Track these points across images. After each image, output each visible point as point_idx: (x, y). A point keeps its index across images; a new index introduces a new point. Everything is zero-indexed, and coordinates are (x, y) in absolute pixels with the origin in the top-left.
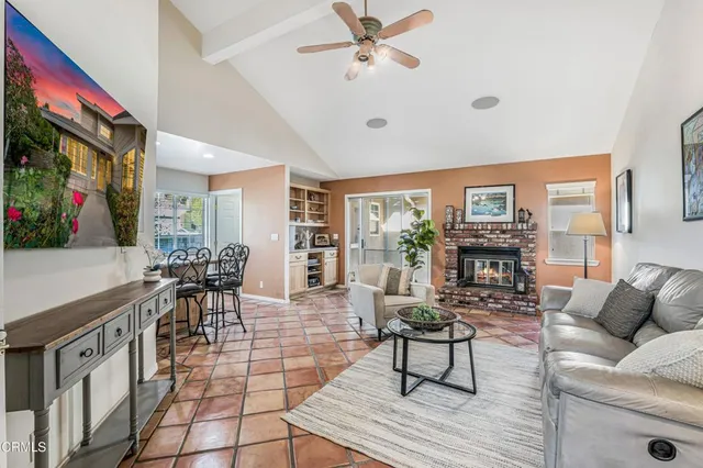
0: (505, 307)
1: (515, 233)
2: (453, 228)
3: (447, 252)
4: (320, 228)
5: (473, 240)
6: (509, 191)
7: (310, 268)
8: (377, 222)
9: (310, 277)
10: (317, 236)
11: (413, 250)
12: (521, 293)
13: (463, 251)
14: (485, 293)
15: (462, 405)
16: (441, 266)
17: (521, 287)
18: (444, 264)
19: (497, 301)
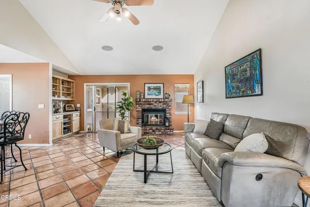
0: (162, 133)
1: (165, 103)
2: (140, 101)
3: (137, 111)
4: (68, 101)
5: (148, 106)
6: (161, 85)
7: (65, 124)
8: (99, 98)
9: (64, 129)
10: (67, 105)
11: (123, 111)
12: (167, 127)
13: (144, 110)
14: (154, 128)
15: (171, 180)
16: (135, 118)
17: (167, 124)
18: (136, 117)
19: (159, 130)
